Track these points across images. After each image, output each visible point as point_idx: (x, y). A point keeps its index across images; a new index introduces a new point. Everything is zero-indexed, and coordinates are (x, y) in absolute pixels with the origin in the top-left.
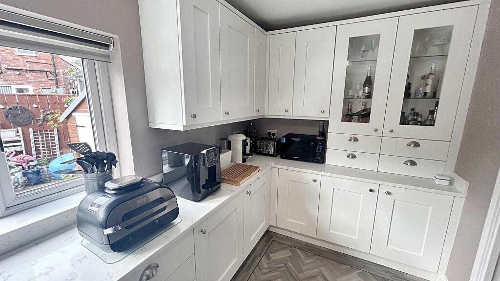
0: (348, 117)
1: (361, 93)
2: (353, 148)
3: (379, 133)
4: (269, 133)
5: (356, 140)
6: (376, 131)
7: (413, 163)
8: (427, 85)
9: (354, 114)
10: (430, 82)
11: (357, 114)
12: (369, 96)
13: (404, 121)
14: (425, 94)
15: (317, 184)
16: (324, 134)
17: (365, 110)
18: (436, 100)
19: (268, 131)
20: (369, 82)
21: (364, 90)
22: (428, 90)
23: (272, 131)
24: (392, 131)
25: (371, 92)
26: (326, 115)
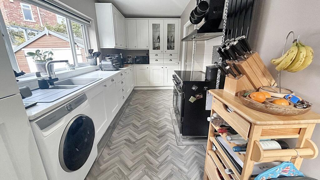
0: (154, 49)
1: (157, 41)
2: (157, 57)
3: (163, 53)
4: (128, 57)
5: (157, 55)
7: (171, 60)
10: (172, 38)
11: (157, 47)
12: (159, 42)
13: (168, 49)
14: (172, 41)
15: (148, 68)
16: (148, 54)
17: (159, 46)
18: (174, 43)
19: (128, 56)
20: (159, 38)
23: (129, 56)
24: (166, 52)
25: (159, 41)
26: (148, 48)
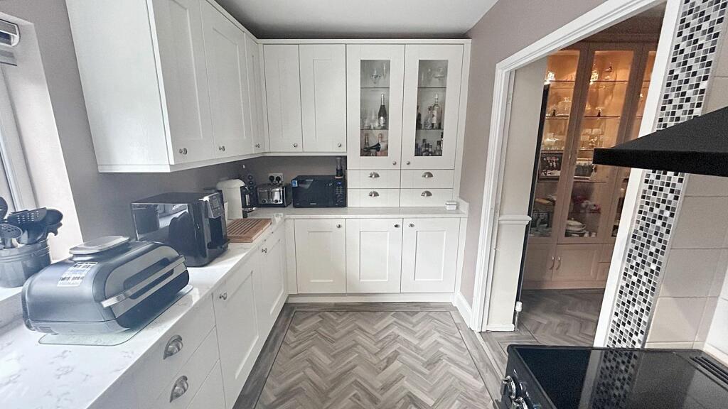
0: (366, 151)
1: (377, 125)
2: (375, 184)
3: (398, 166)
4: (272, 178)
5: (377, 176)
6: (395, 164)
7: (429, 194)
8: (433, 116)
9: (372, 148)
10: (435, 113)
11: (376, 148)
12: (385, 127)
13: (418, 153)
14: (433, 124)
15: (343, 229)
16: (342, 172)
17: (382, 143)
18: (440, 131)
19: (270, 175)
20: (383, 112)
21: (379, 120)
22: (435, 121)
23: (275, 175)
24: (409, 164)
25: (386, 123)
26: (343, 149)
